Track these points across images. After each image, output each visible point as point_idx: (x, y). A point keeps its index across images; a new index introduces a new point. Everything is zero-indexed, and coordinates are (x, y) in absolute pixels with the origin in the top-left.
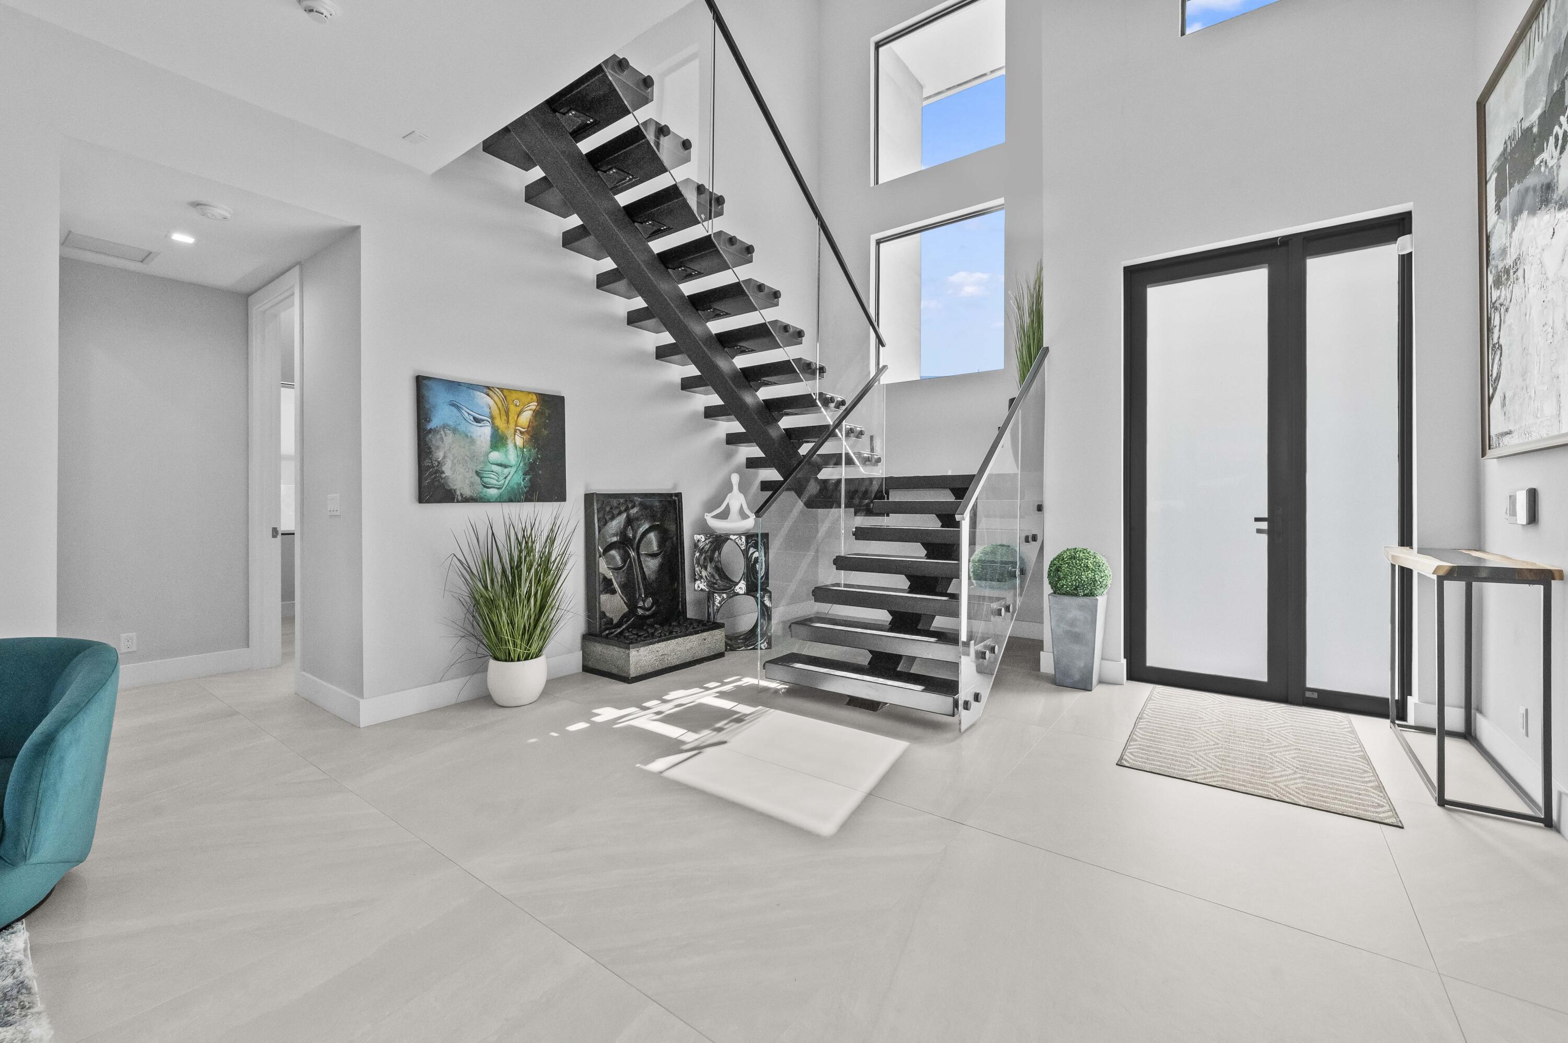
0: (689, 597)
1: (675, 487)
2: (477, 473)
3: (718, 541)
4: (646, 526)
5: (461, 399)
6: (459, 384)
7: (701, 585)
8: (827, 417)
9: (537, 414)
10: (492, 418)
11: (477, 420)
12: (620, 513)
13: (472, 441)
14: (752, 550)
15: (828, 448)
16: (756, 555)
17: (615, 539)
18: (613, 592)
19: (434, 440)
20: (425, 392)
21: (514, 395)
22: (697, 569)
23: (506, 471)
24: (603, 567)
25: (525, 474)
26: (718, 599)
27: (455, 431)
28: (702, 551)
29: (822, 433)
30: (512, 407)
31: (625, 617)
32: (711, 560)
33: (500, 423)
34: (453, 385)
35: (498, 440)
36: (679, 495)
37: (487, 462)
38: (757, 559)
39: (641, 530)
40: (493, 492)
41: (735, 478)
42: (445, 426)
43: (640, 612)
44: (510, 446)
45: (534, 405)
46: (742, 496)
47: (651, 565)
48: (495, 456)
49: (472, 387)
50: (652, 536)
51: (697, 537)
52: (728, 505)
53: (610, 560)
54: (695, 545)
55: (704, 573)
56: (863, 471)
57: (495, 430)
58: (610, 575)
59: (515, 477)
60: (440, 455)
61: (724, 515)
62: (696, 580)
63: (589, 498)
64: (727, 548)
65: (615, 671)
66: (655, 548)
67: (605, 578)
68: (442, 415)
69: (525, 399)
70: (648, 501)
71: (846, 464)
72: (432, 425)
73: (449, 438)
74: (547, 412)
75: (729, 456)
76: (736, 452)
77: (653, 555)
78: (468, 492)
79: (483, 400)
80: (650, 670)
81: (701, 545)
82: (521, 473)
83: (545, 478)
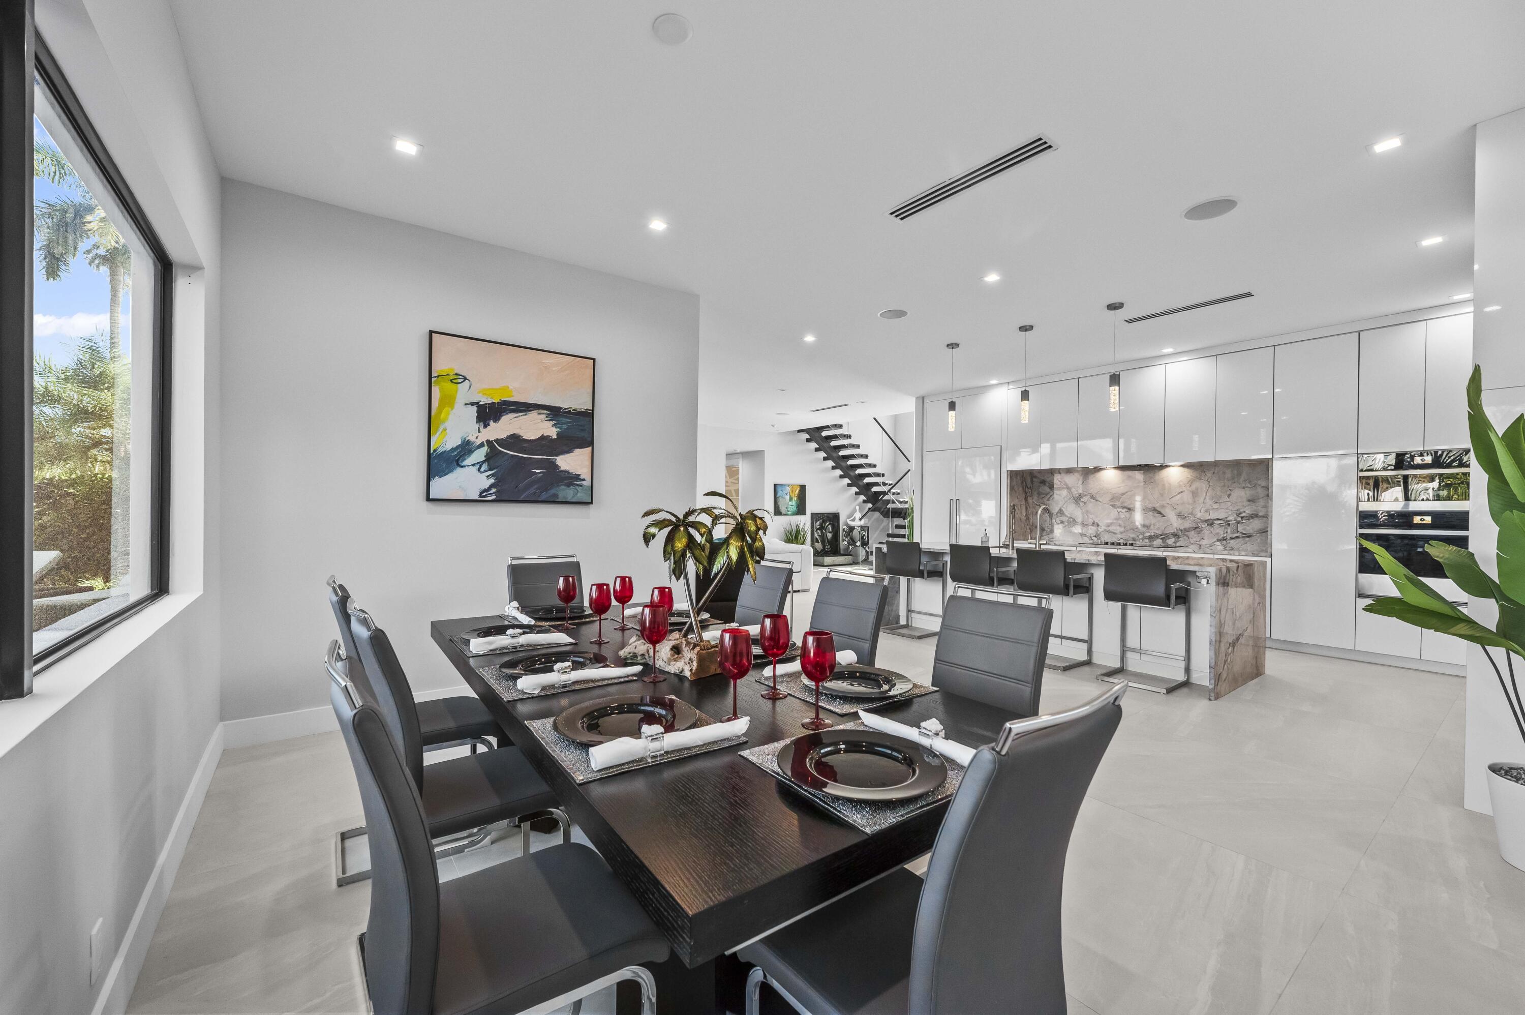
0: (842, 547)
1: (837, 510)
2: (786, 508)
3: (852, 529)
4: (828, 523)
5: (782, 489)
6: (783, 485)
7: (845, 543)
8: (886, 489)
9: (799, 491)
10: (789, 493)
11: (787, 494)
12: (821, 519)
13: (785, 500)
14: (862, 532)
15: (886, 498)
16: (864, 533)
17: (819, 527)
18: (819, 542)
19: (778, 500)
20: (776, 488)
21: (795, 486)
22: (844, 538)
23: (792, 507)
24: (816, 535)
25: (797, 508)
26: (851, 547)
27: (782, 497)
28: (846, 532)
29: (884, 493)
30: (794, 490)
31: (822, 550)
32: (849, 535)
33: (792, 494)
34: (781, 485)
35: (791, 499)
36: (838, 513)
37: (788, 505)
38: (864, 535)
39: (827, 524)
40: (789, 513)
41: (857, 508)
42: (780, 496)
43: (826, 550)
44: (794, 500)
45: (799, 489)
46: (860, 514)
47: (829, 536)
48: (790, 503)
49: (785, 485)
50: (830, 526)
51: (844, 527)
52: (855, 517)
53: (818, 533)
54: (844, 530)
55: (846, 539)
56: (899, 505)
57: (790, 496)
58: (818, 537)
60: (779, 503)
61: (854, 520)
62: (843, 541)
63: (812, 514)
64: (855, 531)
65: (820, 564)
66: (831, 530)
67: (816, 538)
68: (780, 494)
69: (797, 487)
70: (829, 515)
71: (892, 503)
72: (777, 496)
73: (781, 499)
74: (802, 490)
75: (856, 499)
76: (859, 498)
77: (830, 532)
78: (784, 513)
79: (787, 488)
80: (829, 564)
81: (845, 530)
82: (795, 508)
83: (801, 509)
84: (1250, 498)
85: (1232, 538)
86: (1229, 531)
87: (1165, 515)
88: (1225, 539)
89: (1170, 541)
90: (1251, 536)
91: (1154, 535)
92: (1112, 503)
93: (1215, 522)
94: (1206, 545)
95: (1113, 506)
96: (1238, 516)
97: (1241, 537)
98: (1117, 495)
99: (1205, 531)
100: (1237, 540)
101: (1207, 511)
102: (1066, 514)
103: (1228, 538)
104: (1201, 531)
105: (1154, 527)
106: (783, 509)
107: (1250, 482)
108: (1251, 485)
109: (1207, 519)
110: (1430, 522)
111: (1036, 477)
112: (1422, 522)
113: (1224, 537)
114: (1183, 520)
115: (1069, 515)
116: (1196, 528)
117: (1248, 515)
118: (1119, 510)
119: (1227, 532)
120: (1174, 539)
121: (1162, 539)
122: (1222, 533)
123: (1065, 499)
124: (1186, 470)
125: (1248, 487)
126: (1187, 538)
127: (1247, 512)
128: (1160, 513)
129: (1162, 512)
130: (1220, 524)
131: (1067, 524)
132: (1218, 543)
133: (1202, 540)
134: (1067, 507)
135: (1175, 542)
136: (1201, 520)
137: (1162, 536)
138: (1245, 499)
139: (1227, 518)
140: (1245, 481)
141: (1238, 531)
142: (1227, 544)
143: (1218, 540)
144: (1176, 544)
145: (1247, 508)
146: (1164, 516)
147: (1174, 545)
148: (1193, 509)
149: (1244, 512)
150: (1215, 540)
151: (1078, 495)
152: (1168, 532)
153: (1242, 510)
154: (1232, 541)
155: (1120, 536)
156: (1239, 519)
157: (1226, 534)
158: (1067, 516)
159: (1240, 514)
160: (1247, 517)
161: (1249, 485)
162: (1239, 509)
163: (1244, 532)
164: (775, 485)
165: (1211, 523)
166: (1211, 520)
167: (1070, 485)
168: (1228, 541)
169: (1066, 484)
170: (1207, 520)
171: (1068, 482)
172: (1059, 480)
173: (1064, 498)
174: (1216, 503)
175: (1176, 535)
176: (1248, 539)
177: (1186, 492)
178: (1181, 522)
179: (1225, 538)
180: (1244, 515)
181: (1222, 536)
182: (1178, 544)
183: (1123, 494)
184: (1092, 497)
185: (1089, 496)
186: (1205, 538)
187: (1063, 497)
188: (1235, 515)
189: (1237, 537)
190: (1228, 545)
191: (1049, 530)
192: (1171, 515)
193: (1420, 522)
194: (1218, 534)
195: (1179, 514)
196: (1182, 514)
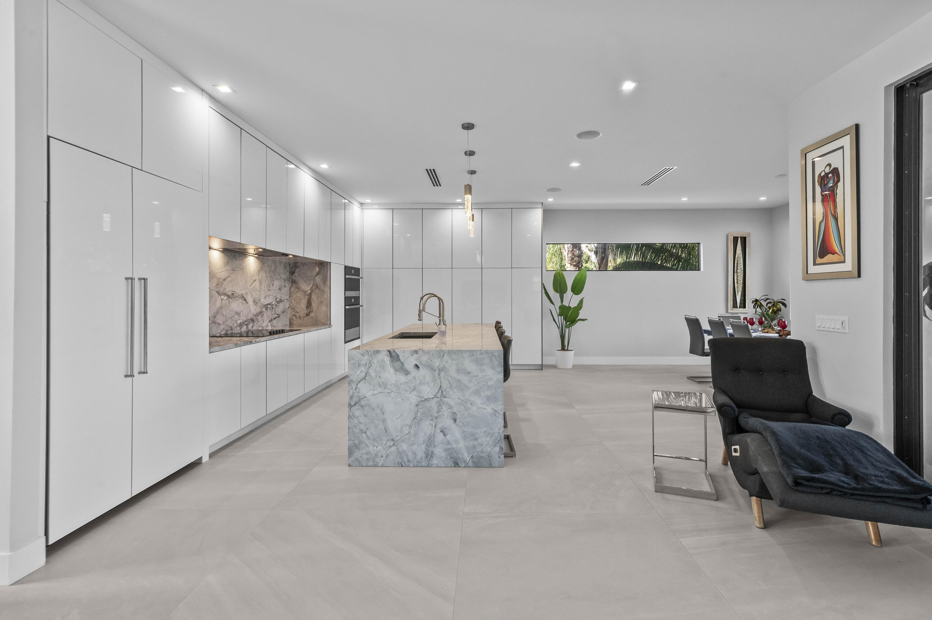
85: (274, 319)
86: (273, 313)
87: (248, 302)
90: (280, 316)
91: (242, 322)
92: (217, 290)
93: (268, 306)
94: (265, 326)
95: (218, 292)
96: (276, 301)
98: (220, 280)
99: (265, 314)
101: (265, 298)
104: (263, 314)
105: (242, 314)
109: (265, 304)
116: (261, 312)
118: (223, 297)
120: (252, 324)
121: (246, 325)
122: (271, 315)
124: (256, 260)
125: (278, 279)
126: (258, 322)
127: (279, 298)
128: (245, 300)
129: (247, 299)
130: (270, 308)
132: (269, 324)
133: (264, 323)
136: (263, 305)
137: (246, 322)
138: (278, 289)
139: (272, 303)
140: (278, 274)
141: (276, 313)
144: (253, 329)
145: (279, 294)
146: (247, 303)
148: (260, 295)
150: (268, 321)
152: (249, 318)
153: (277, 296)
155: (222, 327)
156: (276, 304)
159: (277, 299)
160: (279, 301)
162: (276, 295)
165: (266, 306)
168: (273, 322)
174: (268, 290)
175: (252, 320)
176: (279, 318)
177: (257, 281)
178: (255, 307)
179: (272, 319)
183: (225, 280)
186: (264, 320)
189: (276, 318)
192: (251, 302)
194: (269, 316)
195: (254, 301)
196: (255, 301)
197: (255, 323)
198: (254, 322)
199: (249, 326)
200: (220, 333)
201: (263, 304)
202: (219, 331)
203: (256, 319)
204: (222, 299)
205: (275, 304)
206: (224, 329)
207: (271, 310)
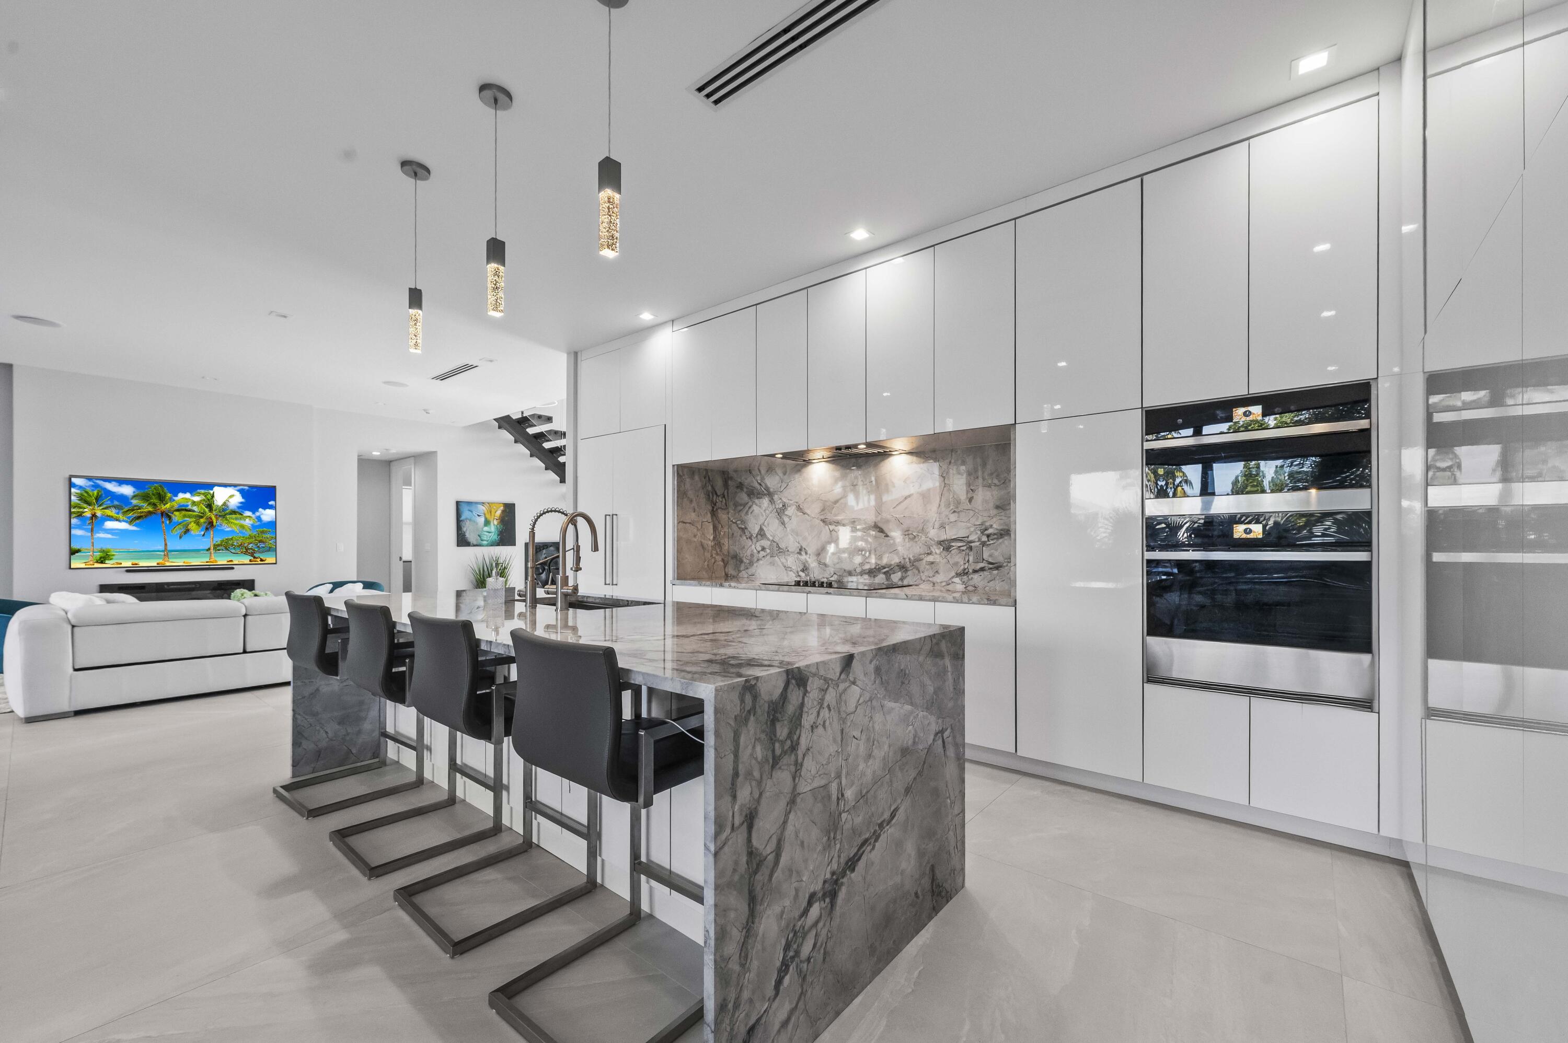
2: (479, 536)
5: (472, 508)
6: (472, 502)
9: (503, 511)
10: (485, 514)
11: (478, 515)
13: (477, 524)
19: (462, 524)
20: (460, 507)
21: (494, 505)
23: (490, 534)
25: (498, 535)
27: (470, 520)
30: (493, 510)
33: (488, 516)
34: (469, 503)
35: (487, 523)
37: (483, 531)
40: (485, 543)
42: (466, 519)
44: (492, 524)
45: (502, 508)
48: (486, 529)
49: (477, 503)
57: (486, 519)
59: (494, 536)
60: (464, 529)
63: (527, 544)
68: (465, 514)
69: (498, 506)
72: (461, 519)
73: (468, 523)
74: (508, 510)
78: (475, 542)
79: (480, 507)
82: (496, 535)
83: (506, 537)
84: (998, 504)
85: (975, 571)
86: (971, 559)
87: (888, 534)
88: (967, 573)
89: (896, 577)
90: (1001, 567)
91: (875, 568)
92: (823, 517)
93: (953, 544)
94: (941, 582)
95: (823, 521)
96: (982, 533)
97: (987, 568)
98: (828, 504)
99: (940, 559)
100: (981, 573)
101: (942, 526)
102: (768, 536)
103: (971, 571)
104: (935, 559)
105: (876, 555)
106: (471, 536)
107: (998, 476)
108: (999, 481)
109: (942, 539)
110: (1260, 536)
111: (731, 478)
112: (1248, 536)
113: (965, 569)
114: (911, 542)
115: (771, 538)
116: (928, 555)
117: (996, 532)
118: (832, 527)
119: (968, 561)
120: (900, 573)
121: (885, 573)
122: (962, 563)
123: (767, 511)
124: (914, 458)
125: (995, 485)
126: (917, 572)
127: (995, 526)
128: (882, 531)
129: (886, 530)
130: (959, 547)
131: (768, 551)
132: (957, 580)
133: (937, 575)
134: (768, 525)
135: (902, 579)
137: (885, 568)
138: (991, 505)
139: (968, 537)
140: (991, 474)
141: (983, 560)
142: (969, 580)
143: (958, 575)
144: (903, 582)
145: (994, 519)
146: (887, 536)
147: (900, 583)
149: (991, 526)
150: (954, 574)
151: (781, 506)
152: (893, 562)
153: (988, 524)
154: (976, 576)
156: (984, 539)
157: (967, 564)
158: (768, 539)
159: (986, 530)
160: (995, 534)
161: (996, 481)
162: (985, 522)
163: (990, 560)
164: (458, 503)
165: (947, 546)
166: (947, 540)
167: (771, 490)
168: (970, 577)
169: (767, 489)
170: (943, 541)
171: (769, 485)
172: (759, 481)
173: (765, 511)
174: (954, 512)
175: (902, 567)
176: (995, 572)
177: (916, 496)
178: (908, 545)
179: (967, 571)
180: (990, 531)
181: (962, 567)
182: (905, 582)
183: (832, 500)
184: (799, 508)
185: (794, 507)
186: (940, 571)
187: (764, 509)
188: (979, 532)
189: (982, 569)
190: (972, 583)
191: (748, 561)
192: (897, 535)
193: (1244, 536)
194: (956, 564)
195: (907, 533)
196: (910, 532)
197: (909, 573)
198: (907, 571)
199: (892, 576)
200: (827, 578)
201: (936, 539)
202: (827, 575)
203: (911, 566)
204: (831, 530)
205: (979, 540)
206: (835, 573)
207: (964, 553)
